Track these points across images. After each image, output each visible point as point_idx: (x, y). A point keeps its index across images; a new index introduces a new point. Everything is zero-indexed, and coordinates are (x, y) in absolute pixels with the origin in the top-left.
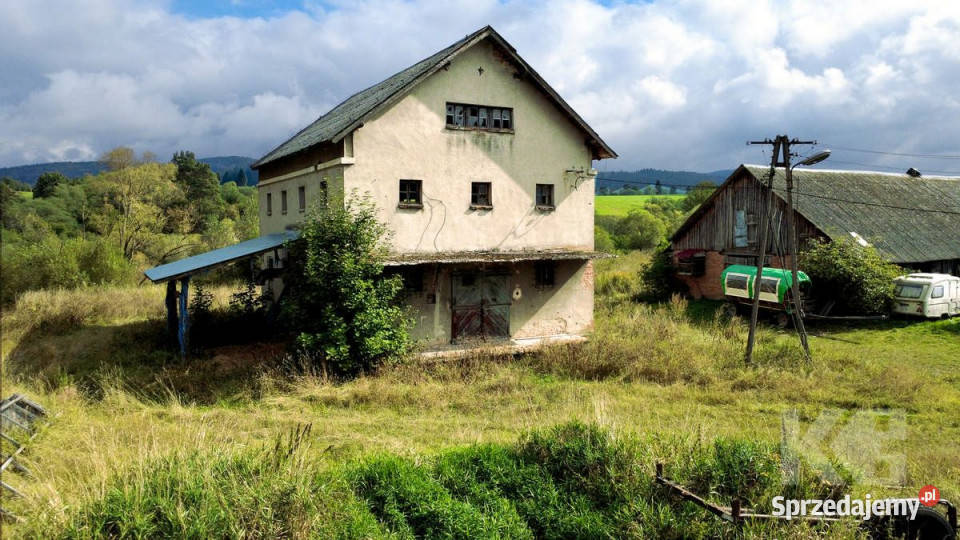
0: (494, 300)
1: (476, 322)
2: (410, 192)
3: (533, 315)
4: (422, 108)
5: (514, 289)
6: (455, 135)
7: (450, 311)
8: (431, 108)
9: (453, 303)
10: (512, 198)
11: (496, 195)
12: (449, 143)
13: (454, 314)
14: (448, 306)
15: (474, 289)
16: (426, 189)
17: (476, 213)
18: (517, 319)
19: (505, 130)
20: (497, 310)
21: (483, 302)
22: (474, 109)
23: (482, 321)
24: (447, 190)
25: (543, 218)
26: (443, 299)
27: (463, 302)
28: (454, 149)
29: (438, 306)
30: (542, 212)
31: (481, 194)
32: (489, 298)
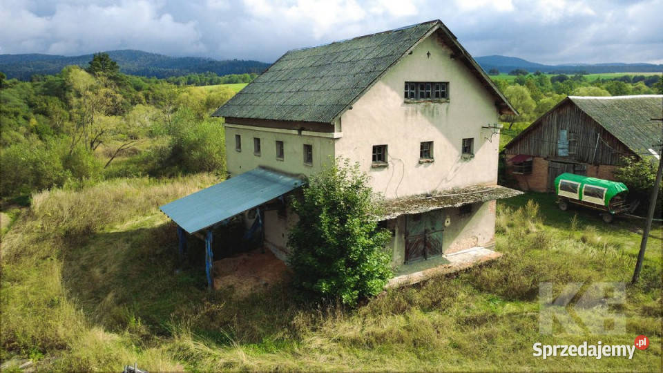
0: (433, 229)
1: (421, 246)
2: (380, 153)
3: (456, 236)
4: (388, 89)
5: (446, 218)
6: (410, 108)
7: (404, 240)
8: (393, 89)
9: (407, 235)
10: (446, 151)
11: (436, 151)
12: (406, 114)
13: (407, 243)
14: (403, 237)
15: (420, 223)
16: (390, 151)
17: (423, 165)
18: (447, 240)
19: (443, 100)
20: (434, 236)
21: (426, 231)
22: (423, 85)
23: (425, 246)
24: (403, 152)
25: (466, 164)
26: (400, 233)
27: (413, 234)
28: (409, 118)
29: (397, 237)
30: (466, 159)
31: (426, 150)
32: (429, 227)
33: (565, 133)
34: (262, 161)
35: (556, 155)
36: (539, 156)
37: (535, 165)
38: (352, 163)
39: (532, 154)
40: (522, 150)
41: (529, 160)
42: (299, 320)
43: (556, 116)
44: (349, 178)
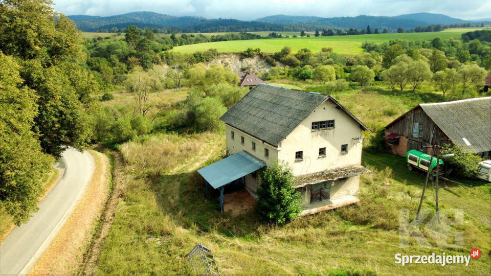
0: (325, 187)
1: (319, 195)
2: (299, 155)
3: (338, 190)
4: (303, 126)
5: (332, 182)
6: (314, 134)
8: (306, 126)
9: (311, 190)
10: (333, 151)
11: (327, 152)
12: (312, 136)
13: (311, 194)
15: (318, 185)
16: (304, 153)
17: (320, 159)
18: (332, 192)
19: (332, 127)
20: (326, 190)
21: (321, 188)
22: (321, 123)
23: (321, 195)
24: (311, 153)
25: (343, 157)
26: (308, 190)
27: (315, 189)
28: (314, 138)
29: (306, 191)
30: (343, 154)
31: (322, 151)
32: (323, 187)
33: (417, 124)
34: (244, 148)
35: (412, 136)
36: (403, 135)
37: (401, 140)
38: (285, 162)
39: (399, 134)
40: (394, 130)
41: (397, 137)
42: (260, 229)
43: (413, 114)
44: (284, 169)
